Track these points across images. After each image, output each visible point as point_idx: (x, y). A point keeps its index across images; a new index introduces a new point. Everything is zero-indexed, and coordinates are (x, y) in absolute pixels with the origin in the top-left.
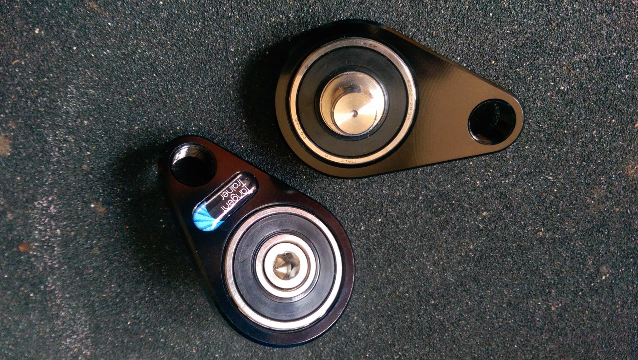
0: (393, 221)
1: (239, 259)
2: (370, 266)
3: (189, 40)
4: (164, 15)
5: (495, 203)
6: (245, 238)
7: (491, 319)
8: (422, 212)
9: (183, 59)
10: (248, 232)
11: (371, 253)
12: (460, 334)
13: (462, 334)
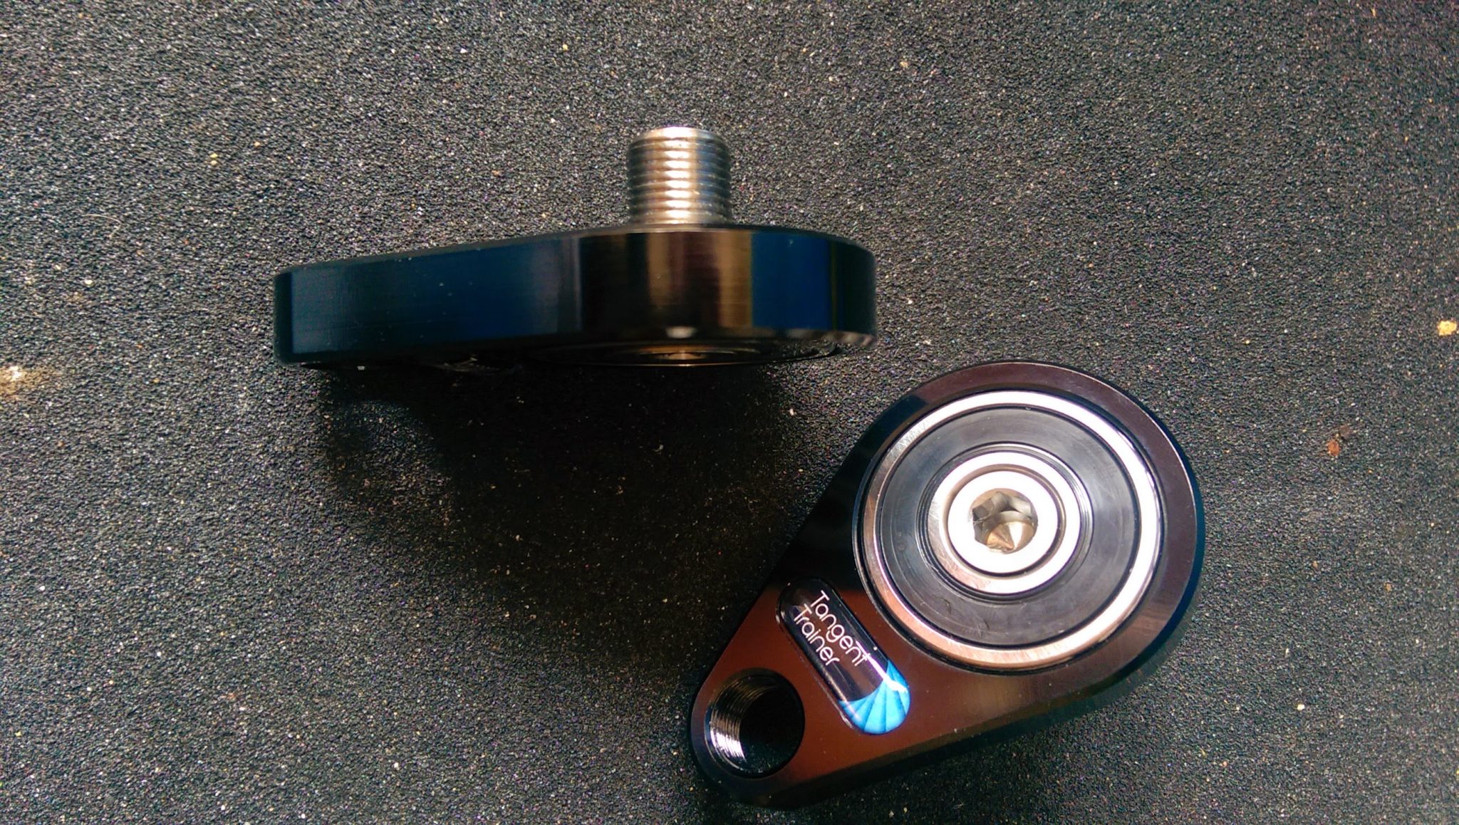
0: (914, 271)
1: (979, 631)
2: (1019, 328)
3: (479, 711)
4: (423, 761)
5: (881, 41)
6: (929, 615)
7: (1161, 49)
8: (893, 206)
9: (522, 727)
10: (918, 606)
11: (988, 325)
12: (1198, 122)
13: (1199, 116)
